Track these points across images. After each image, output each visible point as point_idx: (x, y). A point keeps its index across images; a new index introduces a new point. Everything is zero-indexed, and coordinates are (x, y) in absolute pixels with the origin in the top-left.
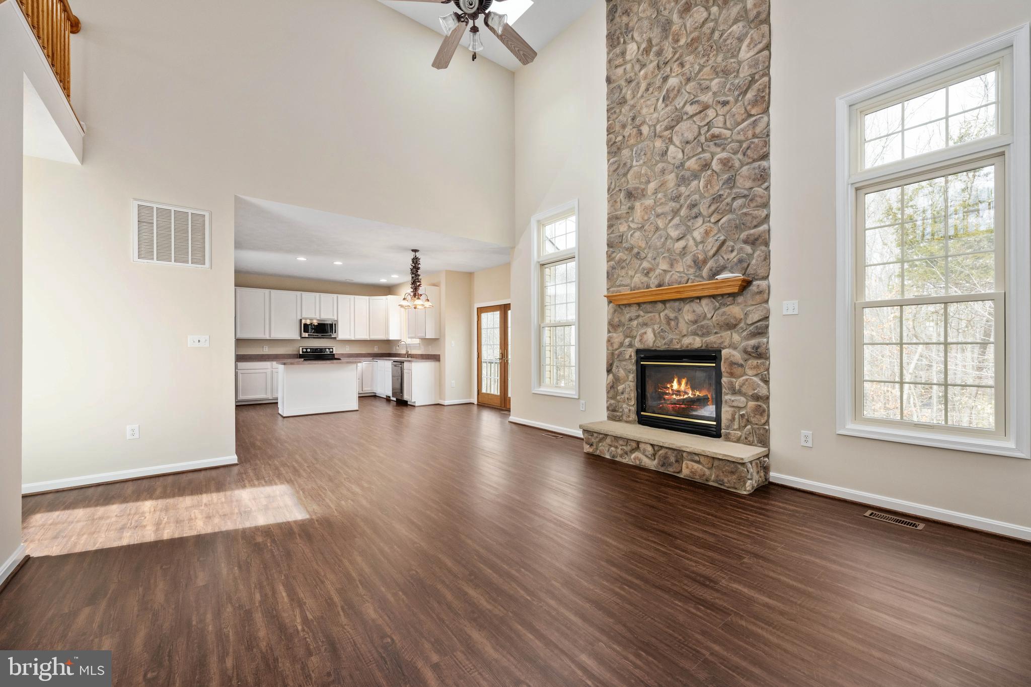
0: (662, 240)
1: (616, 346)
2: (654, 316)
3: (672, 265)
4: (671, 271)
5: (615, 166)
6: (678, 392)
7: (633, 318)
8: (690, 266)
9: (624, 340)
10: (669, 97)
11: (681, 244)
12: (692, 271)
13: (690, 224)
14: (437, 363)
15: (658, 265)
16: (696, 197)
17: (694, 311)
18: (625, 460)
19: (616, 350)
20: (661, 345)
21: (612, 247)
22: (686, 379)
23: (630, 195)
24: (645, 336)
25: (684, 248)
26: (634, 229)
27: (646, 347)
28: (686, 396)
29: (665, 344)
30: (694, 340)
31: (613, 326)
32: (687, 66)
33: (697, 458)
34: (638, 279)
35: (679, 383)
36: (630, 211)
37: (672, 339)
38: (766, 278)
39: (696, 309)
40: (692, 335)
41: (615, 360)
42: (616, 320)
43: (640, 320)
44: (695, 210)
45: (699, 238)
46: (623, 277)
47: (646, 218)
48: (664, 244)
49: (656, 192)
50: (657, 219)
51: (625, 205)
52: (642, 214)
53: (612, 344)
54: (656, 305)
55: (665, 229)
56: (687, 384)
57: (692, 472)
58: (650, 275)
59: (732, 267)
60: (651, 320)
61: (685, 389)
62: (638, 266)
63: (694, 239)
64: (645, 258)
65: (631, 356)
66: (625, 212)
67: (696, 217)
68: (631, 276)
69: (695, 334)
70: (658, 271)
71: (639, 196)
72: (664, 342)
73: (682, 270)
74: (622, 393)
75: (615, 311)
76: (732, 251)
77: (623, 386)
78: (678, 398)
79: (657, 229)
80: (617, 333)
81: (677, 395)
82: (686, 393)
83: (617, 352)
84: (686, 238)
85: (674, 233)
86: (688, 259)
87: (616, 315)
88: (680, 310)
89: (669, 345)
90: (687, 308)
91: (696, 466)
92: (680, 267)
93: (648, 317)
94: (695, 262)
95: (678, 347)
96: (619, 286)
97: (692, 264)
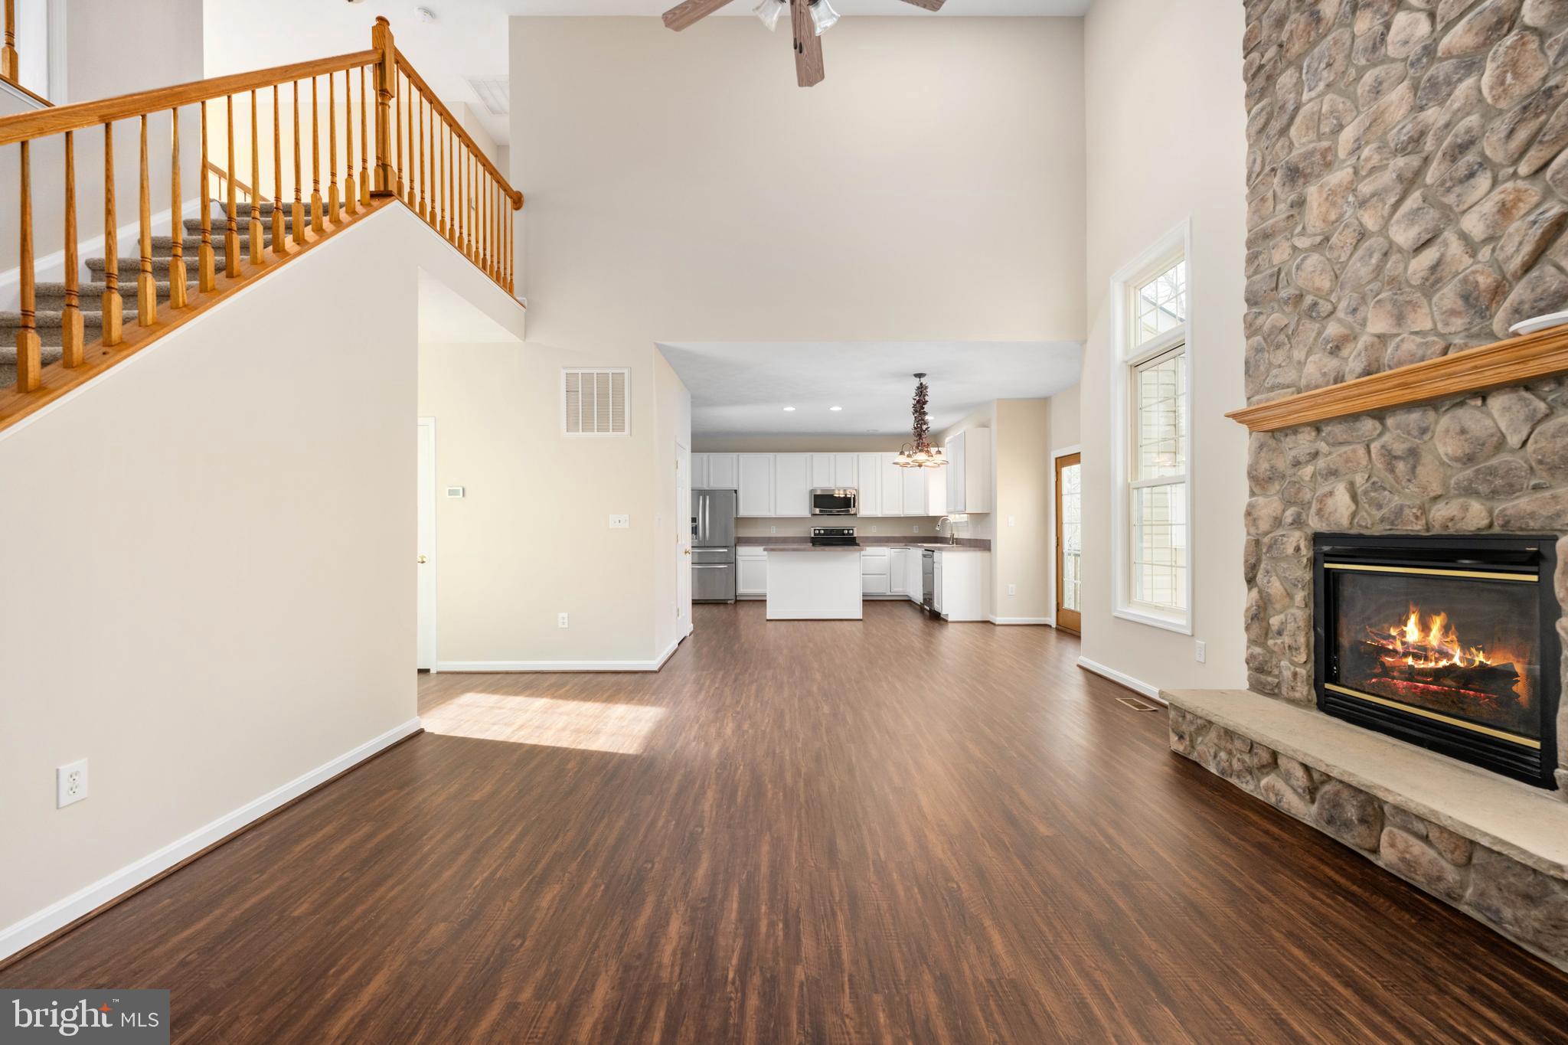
0: (1374, 261)
1: (1264, 526)
2: (1354, 451)
3: (1400, 319)
4: (1399, 335)
5: (1261, 121)
6: (1421, 652)
7: (1302, 459)
8: (1453, 313)
9: (1284, 511)
11: (1430, 255)
12: (1458, 322)
13: (1450, 199)
14: (986, 554)
15: (1364, 323)
16: (1472, 120)
17: (1463, 431)
18: (1247, 786)
19: (1266, 534)
20: (1372, 523)
21: (1256, 304)
22: (1443, 615)
23: (1295, 174)
24: (1330, 501)
25: (1434, 268)
26: (1306, 250)
27: (1335, 529)
28: (1443, 663)
29: (1382, 520)
30: (1465, 509)
31: (1259, 481)
33: (1420, 827)
34: (1317, 366)
35: (1425, 628)
36: (1294, 212)
37: (1401, 508)
39: (1470, 425)
40: (1459, 496)
41: (1264, 557)
42: (1264, 466)
43: (1321, 463)
44: (1471, 157)
45: (1479, 232)
46: (1280, 366)
47: (1333, 217)
48: (1379, 269)
49: (1357, 148)
50: (1360, 212)
51: (1285, 201)
52: (1324, 209)
53: (1255, 520)
54: (1358, 425)
55: (1383, 230)
56: (1446, 629)
57: (1403, 860)
58: (1345, 353)
60: (1347, 461)
61: (1441, 643)
62: (1314, 335)
63: (1464, 237)
64: (1332, 313)
65: (1298, 549)
66: (1284, 216)
67: (1472, 175)
68: (1299, 363)
69: (1468, 491)
70: (1364, 340)
71: (1317, 169)
72: (1378, 514)
73: (1428, 325)
74: (1280, 633)
75: (1261, 447)
77: (1282, 616)
78: (1421, 665)
79: (1363, 235)
80: (1267, 496)
81: (1416, 657)
82: (1444, 654)
83: (1266, 540)
84: (1440, 239)
85: (1404, 235)
86: (1448, 295)
87: (1262, 454)
88: (1424, 431)
89: (1392, 523)
90: (1445, 421)
91: (1418, 847)
92: (1421, 321)
93: (1340, 455)
94: (1466, 298)
95: (1416, 527)
96: (1272, 388)
97: (1459, 304)
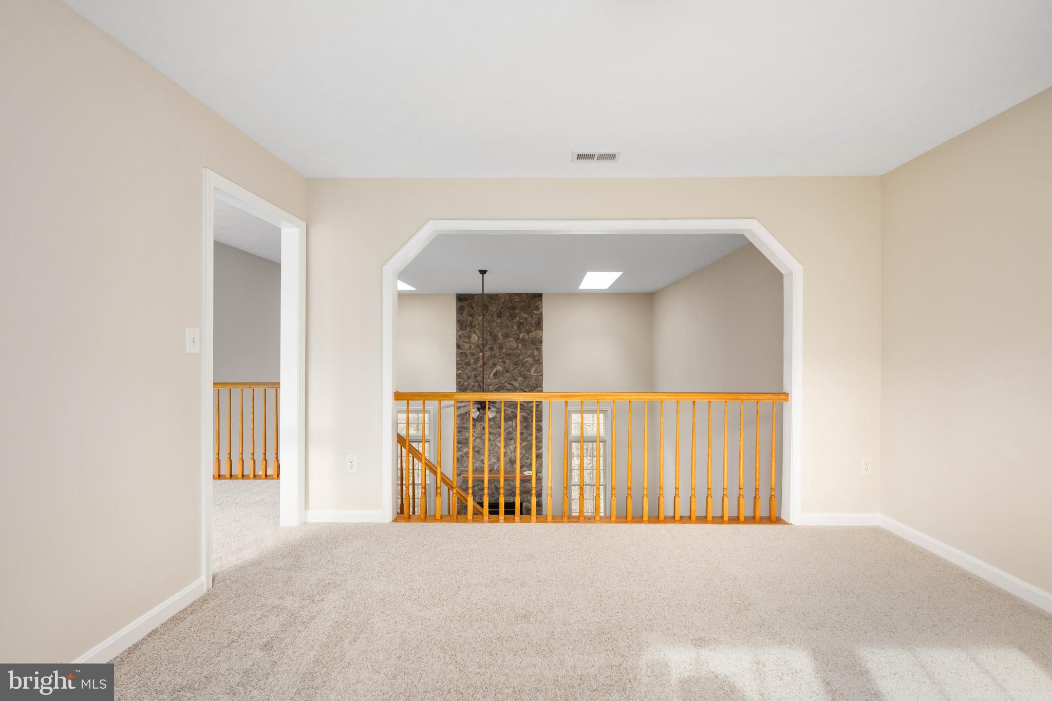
10: (497, 375)
12: (509, 465)
16: (511, 429)
17: (510, 485)
21: (460, 444)
29: (495, 500)
30: (510, 498)
32: (507, 364)
34: (478, 464)
38: (541, 472)
43: (479, 487)
44: (510, 436)
45: (512, 450)
47: (483, 433)
52: (481, 430)
55: (494, 441)
59: (528, 466)
62: (478, 457)
63: (510, 450)
64: (483, 454)
67: (511, 439)
68: (474, 462)
70: (490, 462)
72: (494, 499)
76: (528, 459)
94: (510, 461)
97: (509, 462)
